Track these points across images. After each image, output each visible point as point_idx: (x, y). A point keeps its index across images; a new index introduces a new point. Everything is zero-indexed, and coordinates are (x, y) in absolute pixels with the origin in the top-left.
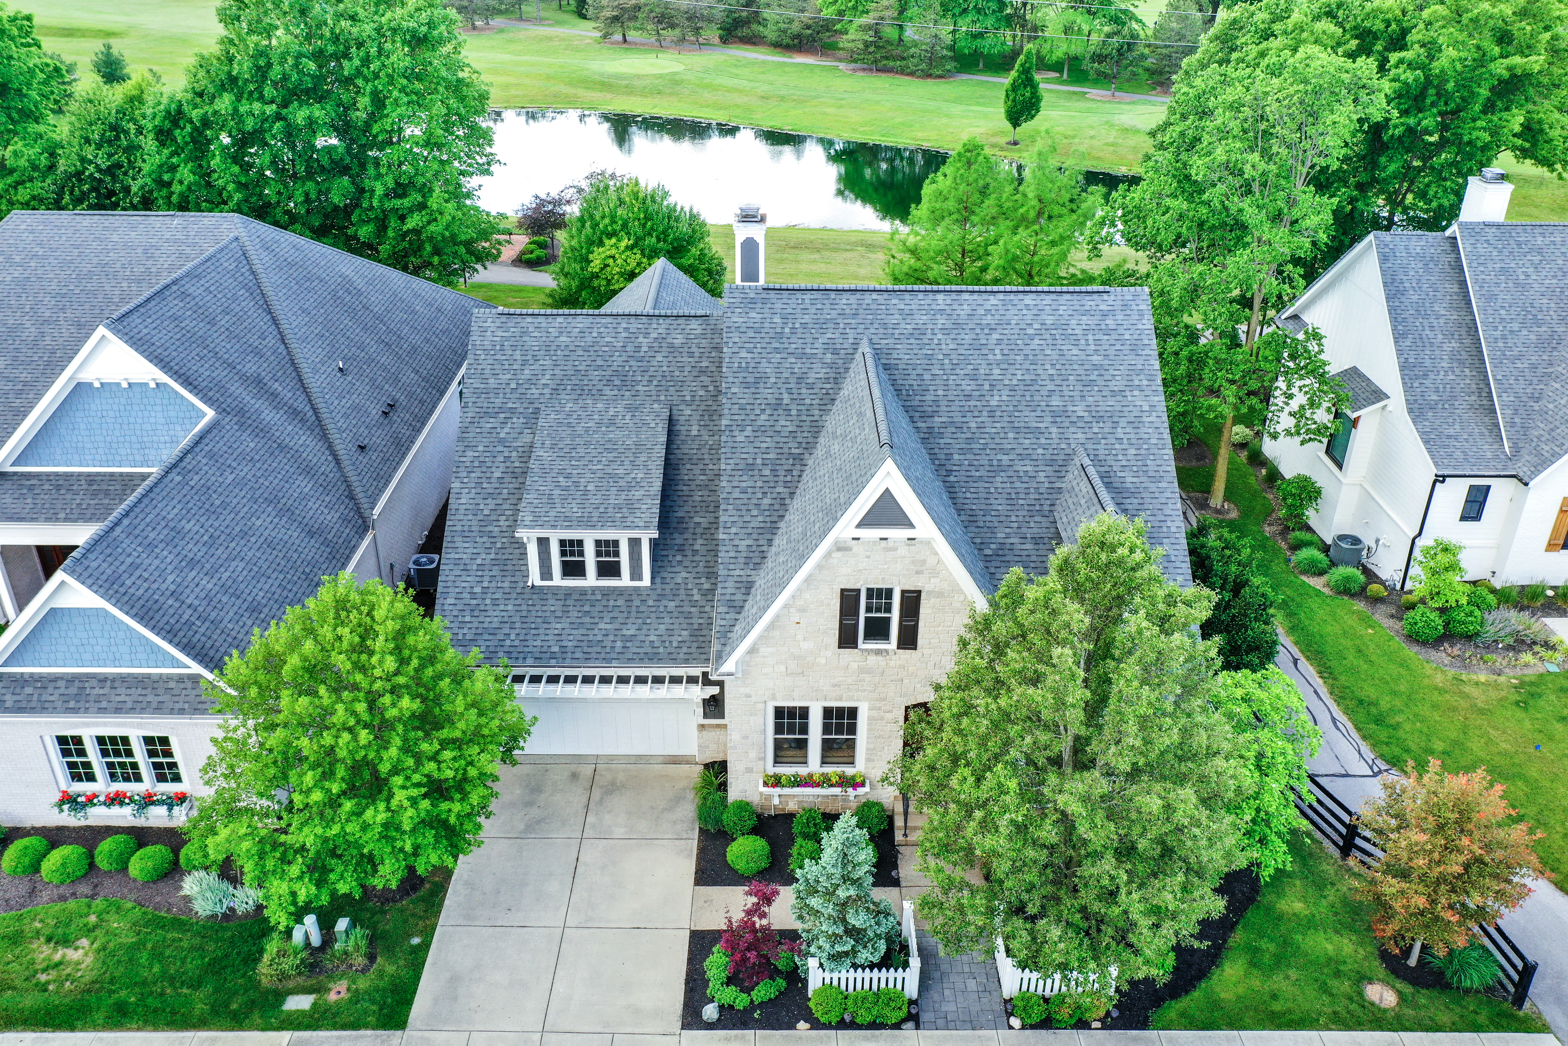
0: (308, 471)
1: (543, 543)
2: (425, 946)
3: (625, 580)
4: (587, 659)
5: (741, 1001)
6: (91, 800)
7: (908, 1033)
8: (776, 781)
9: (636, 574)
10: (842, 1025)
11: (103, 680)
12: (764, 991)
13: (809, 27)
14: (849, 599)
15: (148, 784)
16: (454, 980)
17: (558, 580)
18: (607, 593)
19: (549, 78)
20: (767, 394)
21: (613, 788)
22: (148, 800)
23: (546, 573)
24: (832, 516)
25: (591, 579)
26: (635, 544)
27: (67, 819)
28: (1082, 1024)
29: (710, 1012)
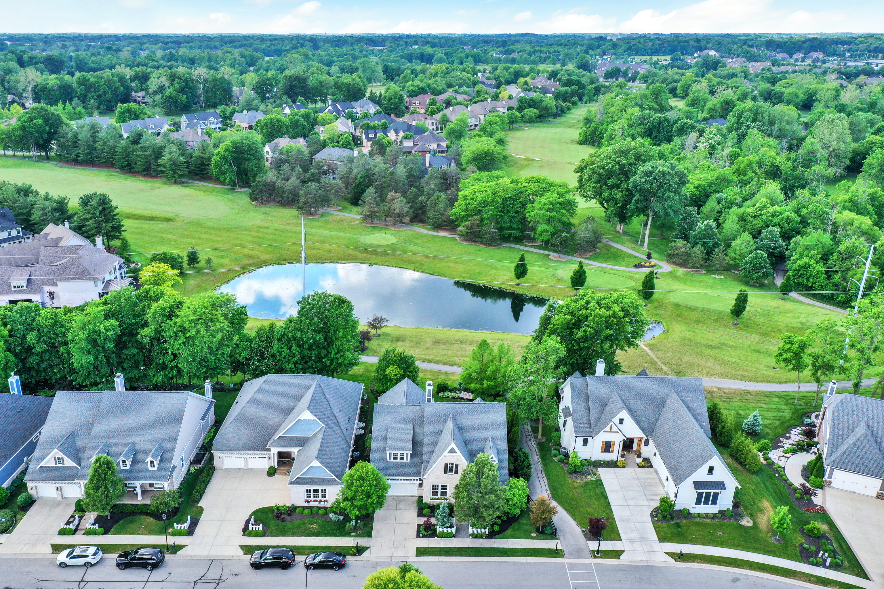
0: (339, 436)
1: (390, 453)
2: (372, 526)
3: (405, 460)
4: (398, 476)
5: (426, 534)
6: (311, 501)
7: (453, 539)
8: (432, 499)
9: (407, 459)
10: (443, 537)
11: (317, 479)
12: (430, 532)
13: (445, 221)
14: (446, 465)
15: (320, 498)
16: (378, 531)
17: (392, 460)
18: (401, 463)
19: (345, 245)
20: (433, 425)
21: (401, 501)
22: (321, 501)
23: (390, 459)
24: (443, 451)
25: (399, 460)
26: (407, 454)
27: (306, 505)
28: (482, 538)
29: (421, 535)
